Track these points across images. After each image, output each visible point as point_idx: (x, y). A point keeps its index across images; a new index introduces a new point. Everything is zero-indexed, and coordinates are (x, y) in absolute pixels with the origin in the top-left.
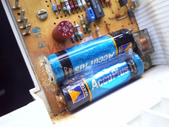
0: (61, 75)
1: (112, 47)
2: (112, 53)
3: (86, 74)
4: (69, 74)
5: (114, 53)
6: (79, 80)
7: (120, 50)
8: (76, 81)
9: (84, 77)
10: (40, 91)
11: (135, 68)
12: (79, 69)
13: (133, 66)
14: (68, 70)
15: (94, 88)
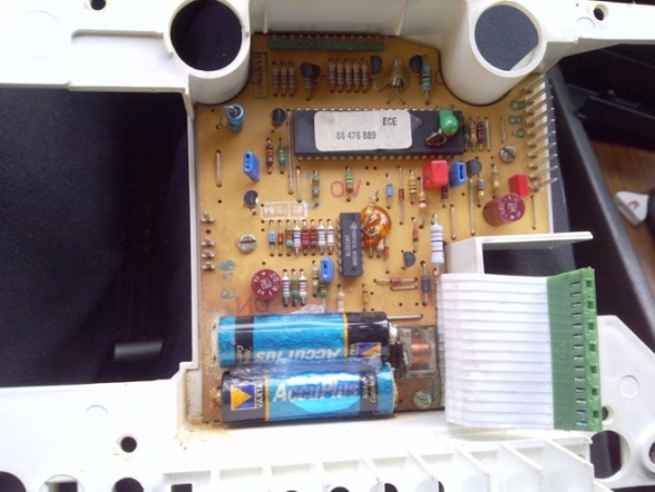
0: (231, 356)
1: (338, 341)
2: (334, 350)
3: (274, 370)
4: (243, 360)
5: (339, 351)
6: (257, 375)
7: (352, 351)
8: (252, 374)
9: (269, 374)
10: (196, 370)
11: (374, 395)
12: (265, 357)
13: (369, 388)
14: (243, 352)
15: (279, 399)
